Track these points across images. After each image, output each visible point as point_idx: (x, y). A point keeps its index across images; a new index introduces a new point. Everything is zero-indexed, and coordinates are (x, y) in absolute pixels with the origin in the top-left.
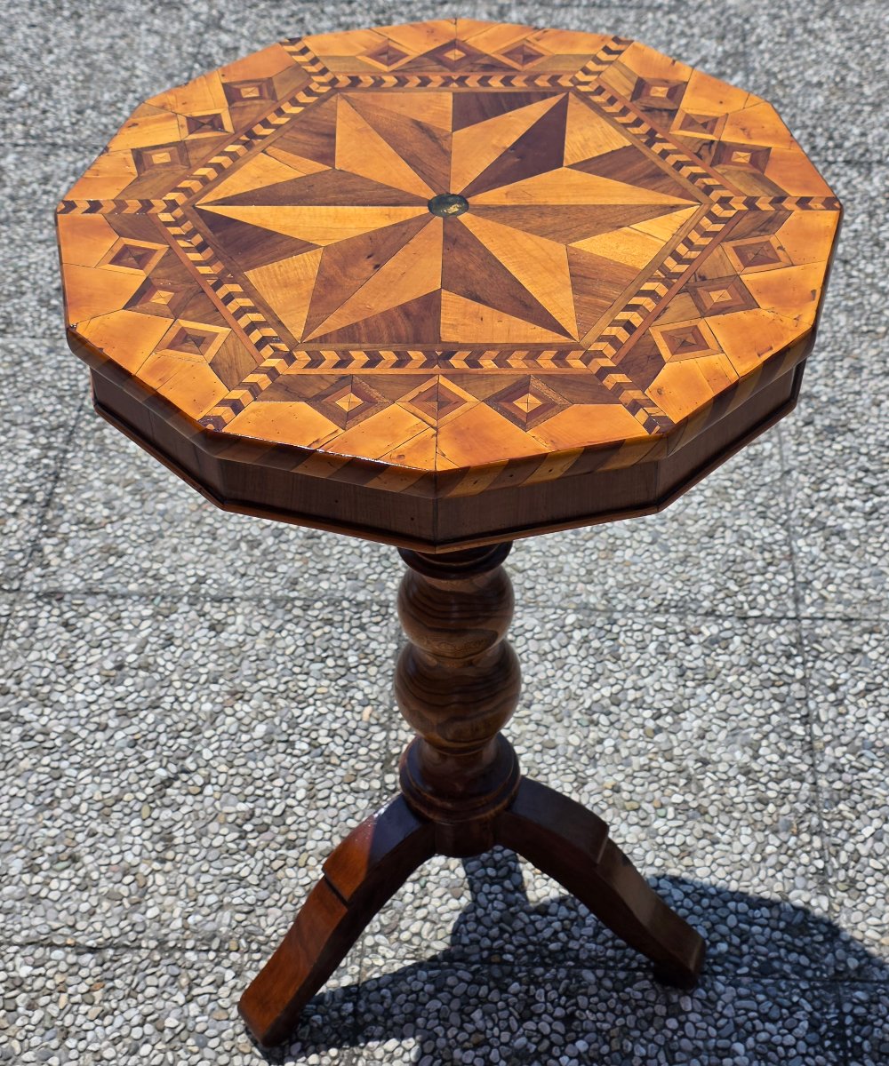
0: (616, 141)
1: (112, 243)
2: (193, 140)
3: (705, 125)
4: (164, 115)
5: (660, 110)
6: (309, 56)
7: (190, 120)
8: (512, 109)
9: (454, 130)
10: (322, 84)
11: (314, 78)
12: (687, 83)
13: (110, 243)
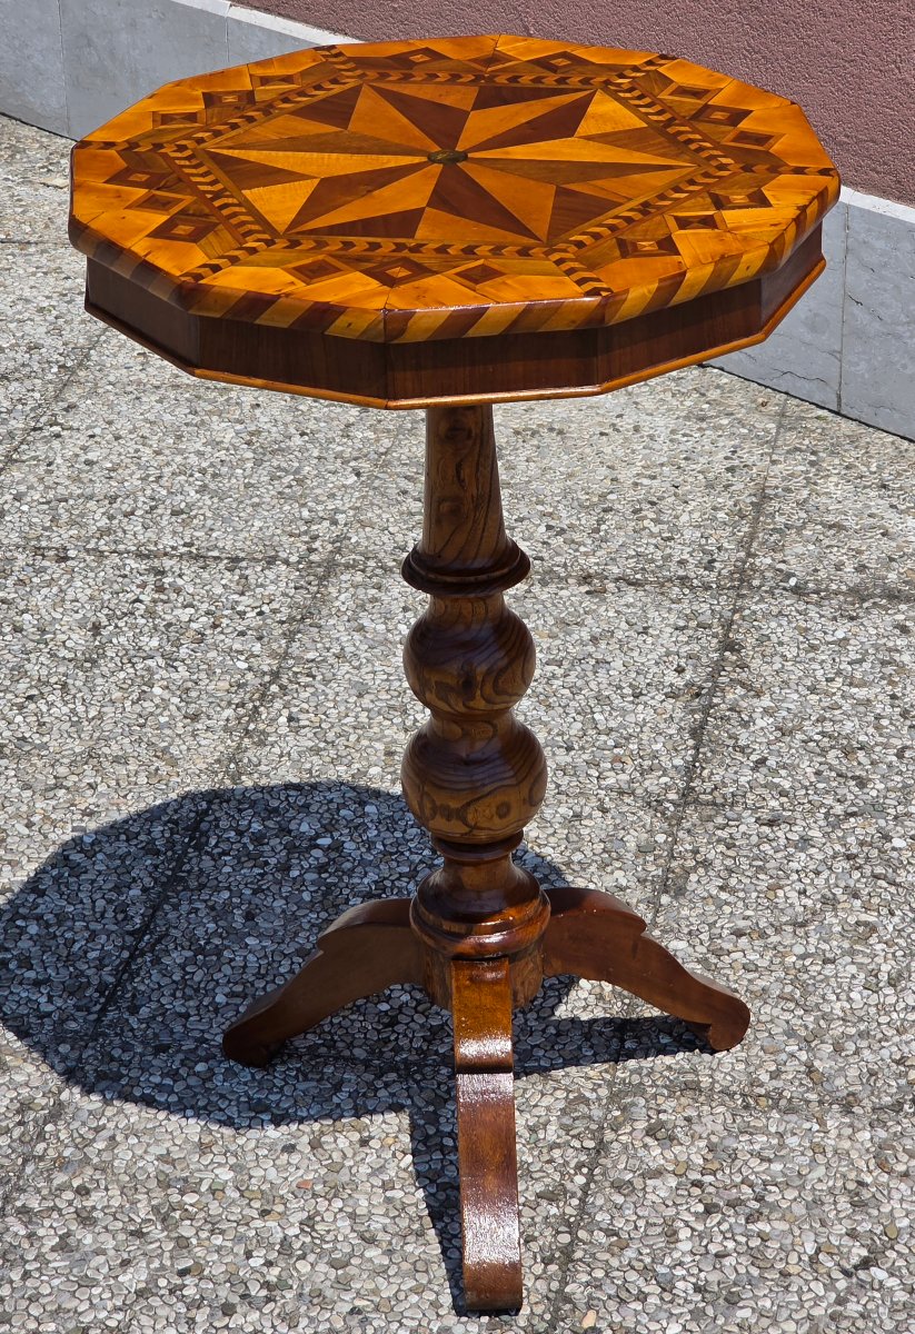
0: (256, 195)
1: (776, 148)
2: (707, 210)
3: (157, 201)
4: (744, 231)
5: (193, 215)
6: (576, 276)
7: (714, 226)
8: (354, 223)
9: (423, 209)
10: (565, 251)
11: (572, 256)
12: (148, 236)
13: (776, 147)
